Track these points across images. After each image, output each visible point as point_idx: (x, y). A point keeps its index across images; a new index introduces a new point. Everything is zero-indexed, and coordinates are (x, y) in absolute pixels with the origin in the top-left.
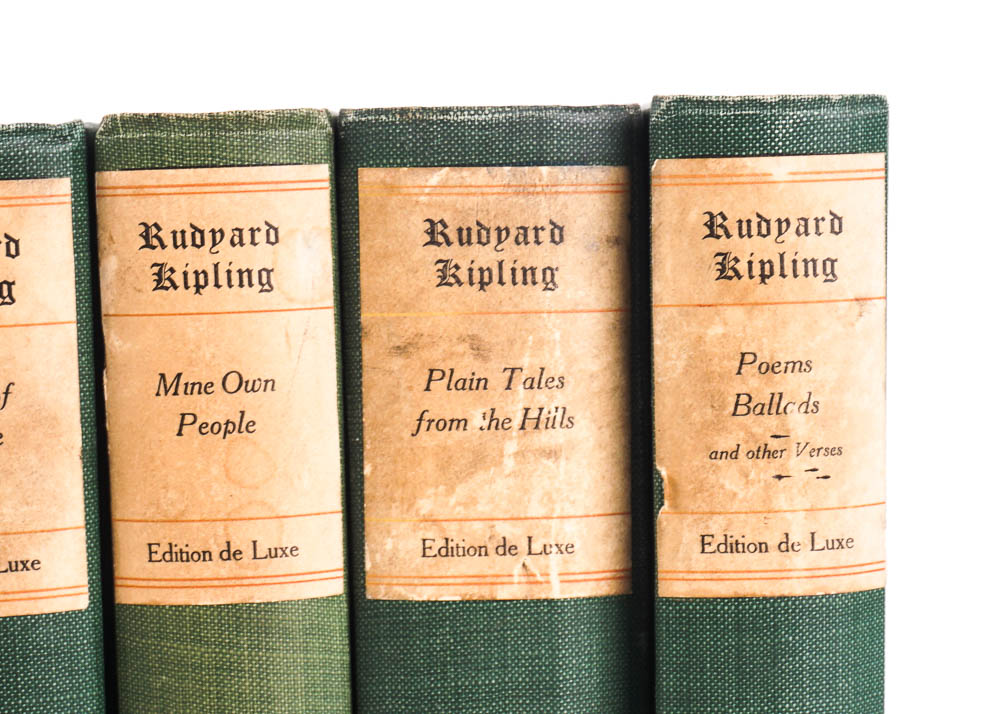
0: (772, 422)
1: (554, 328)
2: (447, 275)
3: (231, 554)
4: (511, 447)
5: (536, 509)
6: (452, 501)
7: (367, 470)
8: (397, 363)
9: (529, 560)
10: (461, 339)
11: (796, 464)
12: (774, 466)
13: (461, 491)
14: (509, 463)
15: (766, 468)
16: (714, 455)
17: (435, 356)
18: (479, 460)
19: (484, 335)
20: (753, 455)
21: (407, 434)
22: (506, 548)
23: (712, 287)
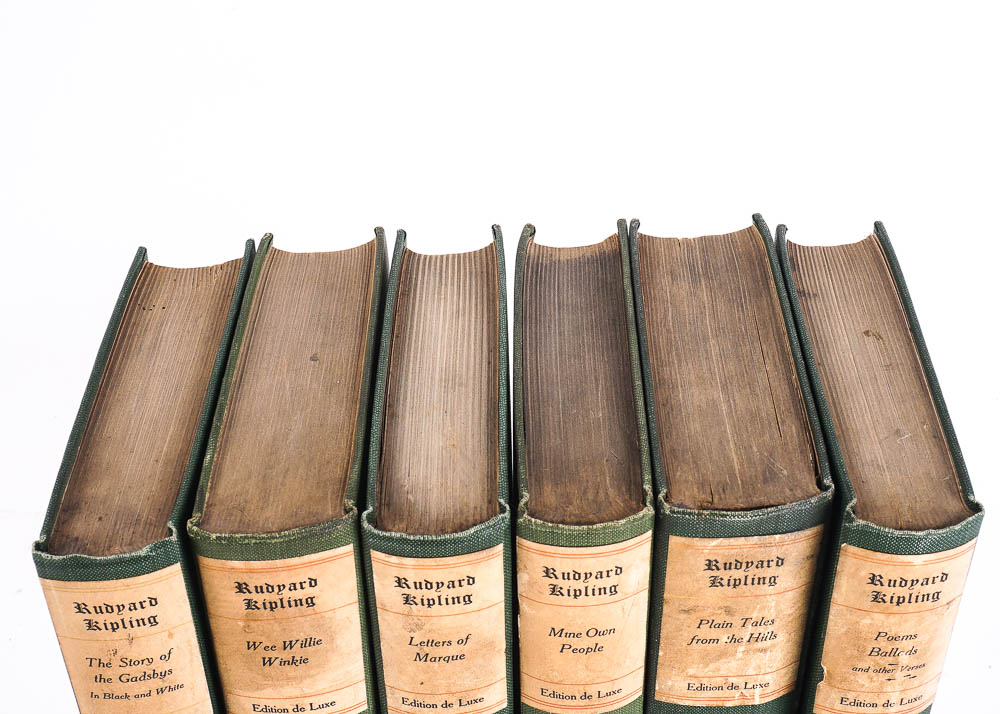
0: (891, 659)
1: (772, 602)
2: (715, 582)
3: (586, 696)
4: (741, 648)
5: (751, 671)
6: (707, 670)
7: (661, 653)
8: (683, 616)
9: (744, 691)
10: (720, 608)
11: (899, 675)
12: (887, 676)
13: (712, 666)
14: (739, 655)
15: (883, 677)
16: (854, 669)
17: (705, 615)
18: (722, 654)
19: (733, 606)
20: (876, 671)
21: (685, 644)
22: (733, 687)
23: (868, 603)
